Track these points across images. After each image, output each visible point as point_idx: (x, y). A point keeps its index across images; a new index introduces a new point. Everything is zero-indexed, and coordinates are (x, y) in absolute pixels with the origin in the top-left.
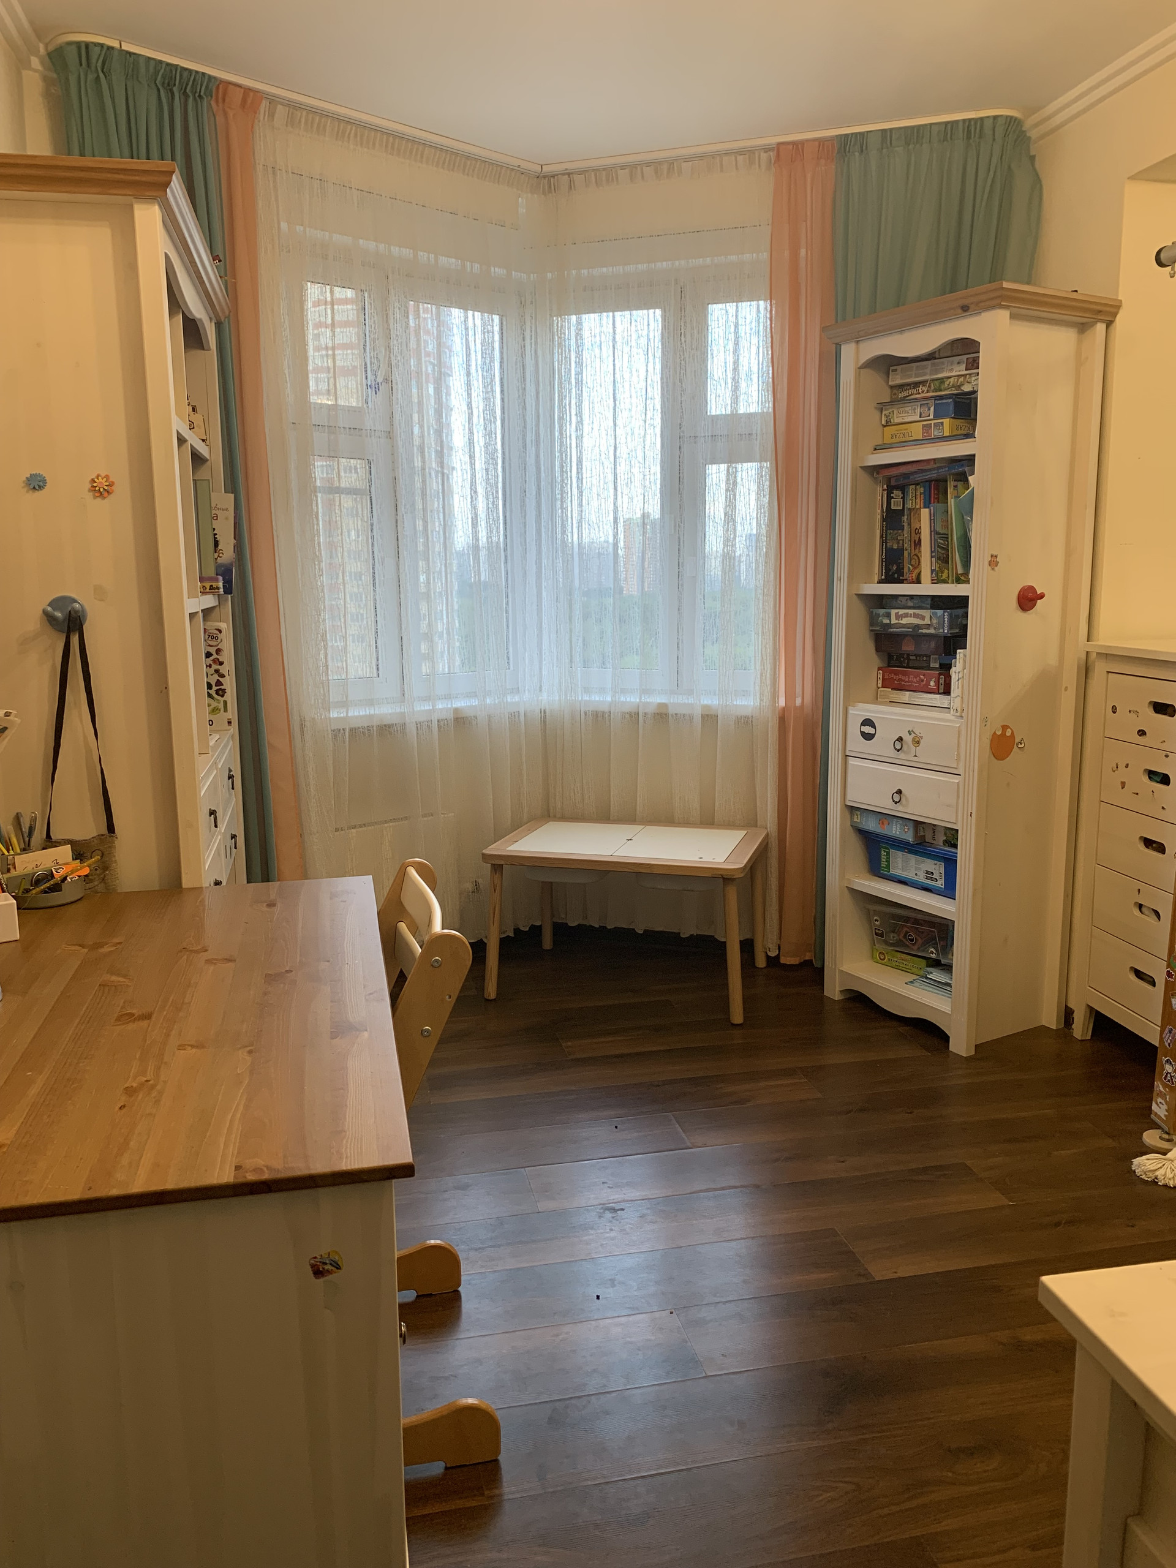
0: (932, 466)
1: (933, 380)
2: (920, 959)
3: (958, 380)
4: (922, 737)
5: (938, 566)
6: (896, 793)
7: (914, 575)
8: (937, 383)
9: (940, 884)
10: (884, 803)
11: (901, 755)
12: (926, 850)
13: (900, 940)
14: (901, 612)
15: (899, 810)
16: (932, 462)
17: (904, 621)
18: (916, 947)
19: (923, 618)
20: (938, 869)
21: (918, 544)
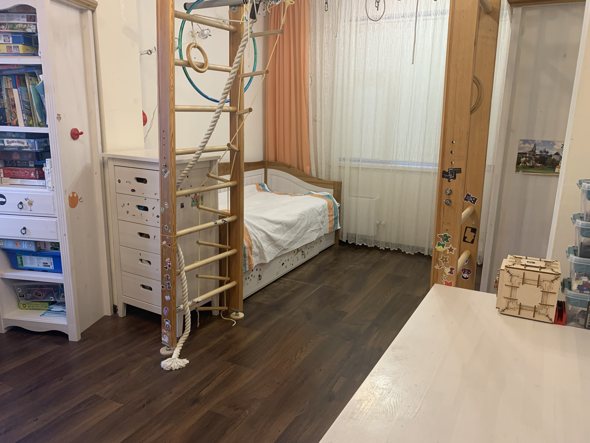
0: (16, 67)
1: (8, 24)
2: (45, 303)
3: (23, 26)
4: (33, 201)
5: (27, 118)
6: (23, 229)
7: (15, 122)
8: (11, 26)
9: (52, 267)
10: (18, 235)
11: (23, 211)
12: (42, 253)
13: (33, 296)
14: (10, 140)
15: (26, 237)
16: (16, 66)
17: (13, 145)
18: (42, 298)
19: (23, 143)
20: (50, 261)
21: (14, 106)
